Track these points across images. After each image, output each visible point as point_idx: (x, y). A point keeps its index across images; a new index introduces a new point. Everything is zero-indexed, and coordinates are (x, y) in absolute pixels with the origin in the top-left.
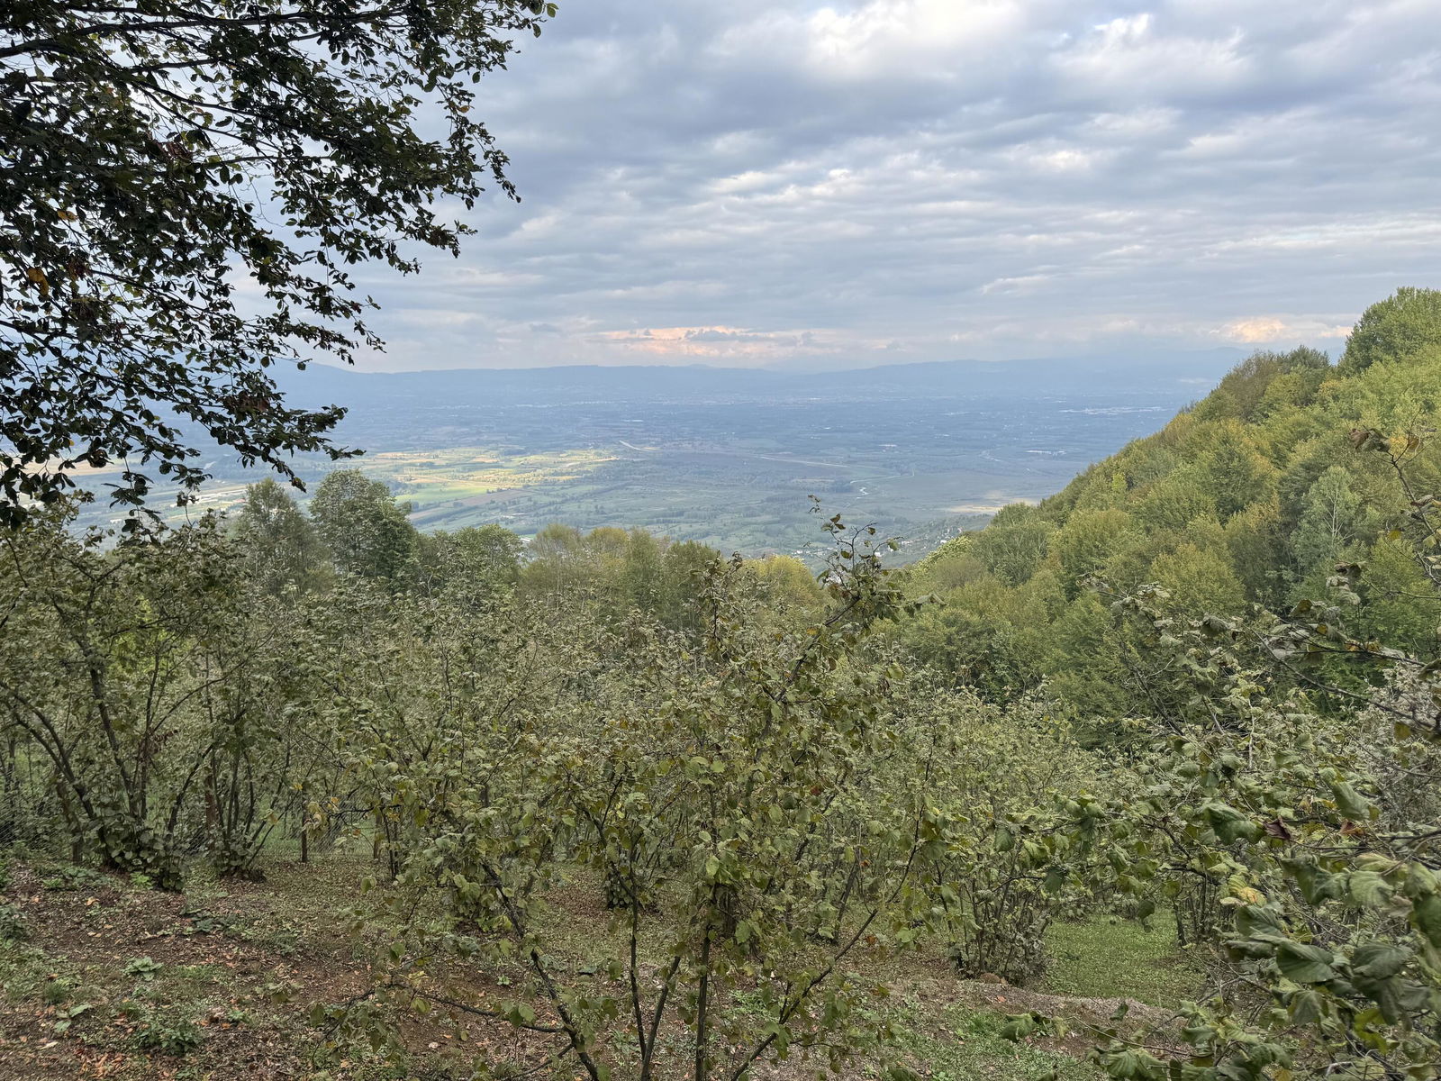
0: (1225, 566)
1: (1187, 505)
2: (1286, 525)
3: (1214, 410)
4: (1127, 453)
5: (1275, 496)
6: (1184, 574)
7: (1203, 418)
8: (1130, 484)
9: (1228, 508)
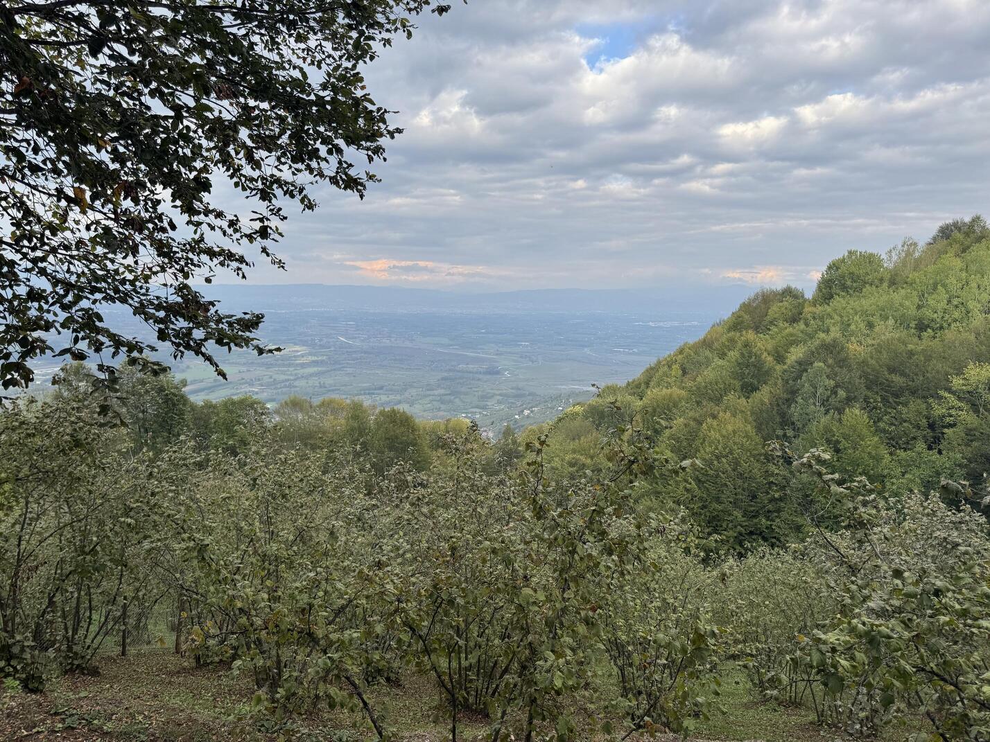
0: (749, 427)
1: (722, 386)
2: (787, 400)
3: (736, 324)
4: (681, 351)
5: (780, 381)
6: (724, 432)
7: (729, 330)
8: (684, 372)
9: (749, 389)
